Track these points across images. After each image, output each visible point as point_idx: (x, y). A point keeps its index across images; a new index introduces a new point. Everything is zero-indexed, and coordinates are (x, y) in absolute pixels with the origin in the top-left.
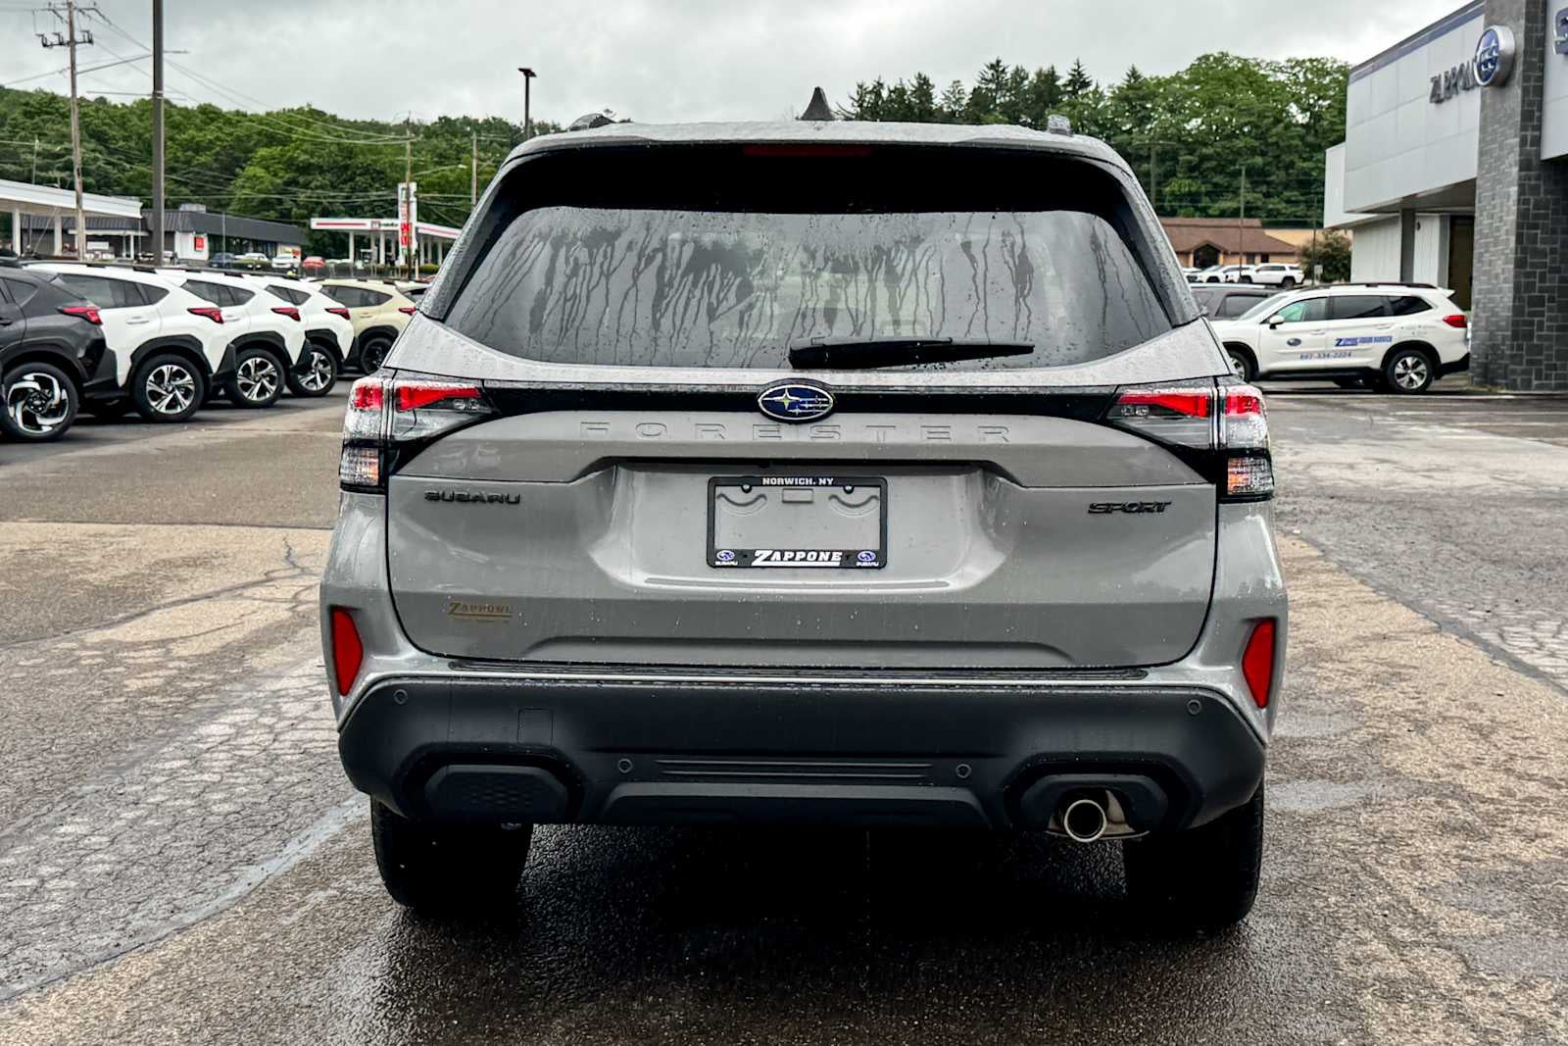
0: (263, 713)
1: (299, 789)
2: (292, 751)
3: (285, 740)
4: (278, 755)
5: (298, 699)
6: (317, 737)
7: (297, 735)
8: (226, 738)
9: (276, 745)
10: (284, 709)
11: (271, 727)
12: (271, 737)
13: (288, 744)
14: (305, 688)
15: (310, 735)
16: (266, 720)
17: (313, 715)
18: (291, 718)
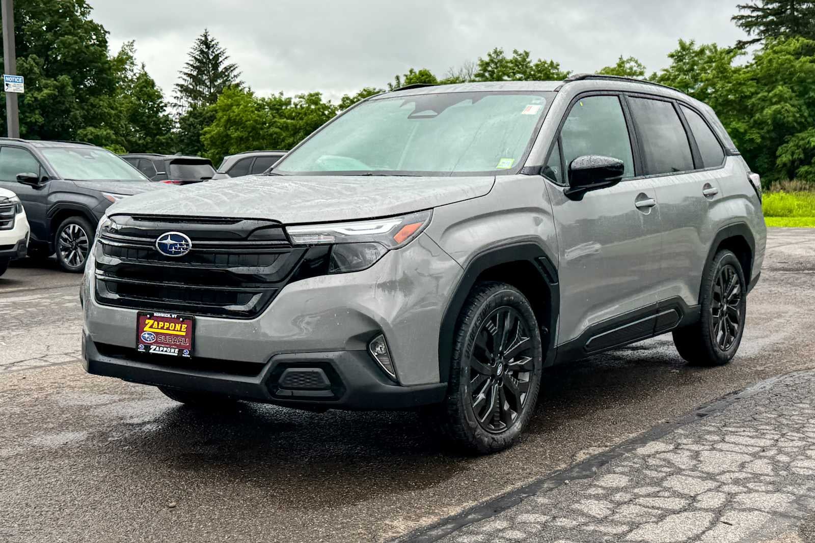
0: (787, 467)
1: (763, 409)
2: (765, 431)
3: (770, 439)
4: (774, 429)
5: (756, 477)
6: (748, 439)
7: (762, 442)
8: (811, 447)
9: (776, 437)
10: (770, 467)
11: (780, 451)
12: (780, 444)
13: (768, 436)
14: (750, 491)
15: (752, 441)
16: (783, 458)
17: (747, 458)
18: (765, 457)
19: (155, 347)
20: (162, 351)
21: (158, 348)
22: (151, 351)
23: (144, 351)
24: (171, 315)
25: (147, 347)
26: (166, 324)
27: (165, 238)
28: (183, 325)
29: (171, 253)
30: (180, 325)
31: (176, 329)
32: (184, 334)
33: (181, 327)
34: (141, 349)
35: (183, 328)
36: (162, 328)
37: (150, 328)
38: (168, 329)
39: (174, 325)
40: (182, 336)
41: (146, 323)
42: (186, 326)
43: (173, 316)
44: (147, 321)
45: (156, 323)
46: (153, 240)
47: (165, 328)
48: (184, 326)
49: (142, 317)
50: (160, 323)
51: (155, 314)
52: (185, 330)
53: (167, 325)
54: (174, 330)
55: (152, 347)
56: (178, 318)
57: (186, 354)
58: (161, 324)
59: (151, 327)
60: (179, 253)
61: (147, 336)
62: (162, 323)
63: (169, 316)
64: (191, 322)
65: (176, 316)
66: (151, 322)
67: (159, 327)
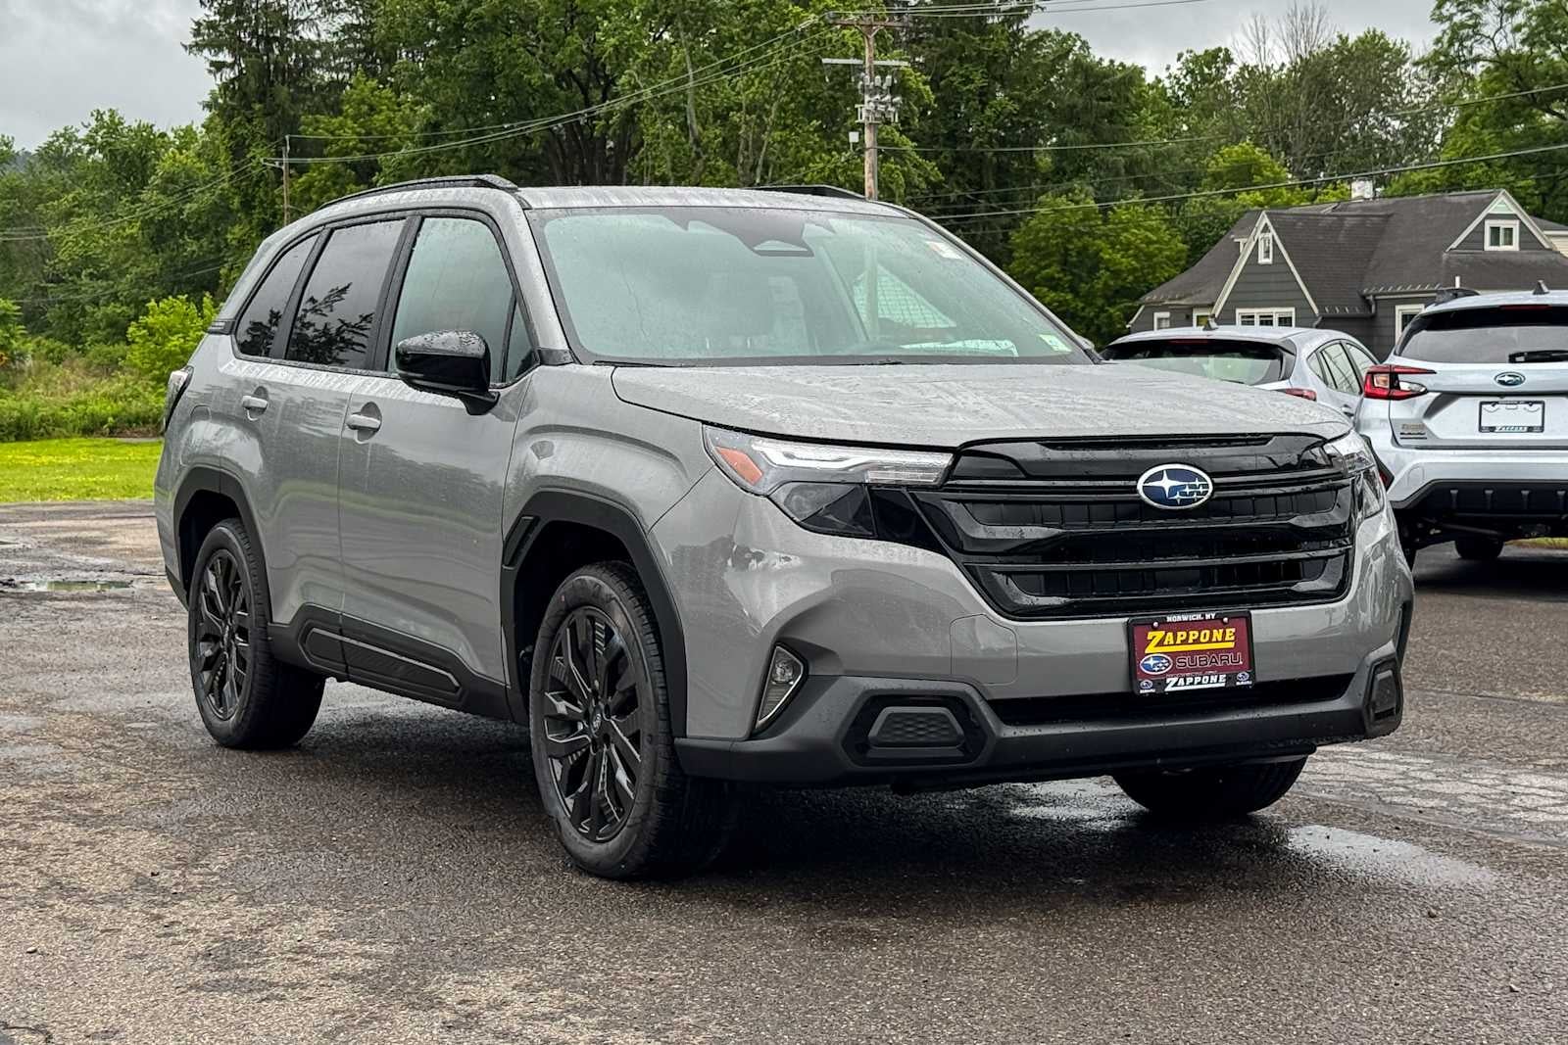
19: (1175, 680)
20: (1192, 684)
21: (1182, 680)
22: (1169, 689)
23: (1153, 691)
24: (1203, 616)
25: (1160, 682)
26: (1191, 633)
27: (1158, 476)
28: (1228, 630)
29: (1174, 503)
30: (1221, 631)
31: (1214, 639)
32: (1231, 645)
33: (1224, 632)
34: (1146, 689)
35: (1228, 634)
36: (1185, 642)
37: (1158, 646)
38: (1196, 642)
39: (1208, 632)
40: (1228, 650)
41: (1149, 638)
42: (1233, 630)
43: (1208, 616)
44: (1150, 635)
45: (1170, 634)
46: (1133, 483)
47: (1190, 641)
48: (1230, 631)
49: (1137, 630)
50: (1179, 634)
51: (1169, 619)
52: (1233, 638)
53: (1193, 635)
54: (1210, 641)
55: (1168, 681)
56: (1219, 618)
57: (1243, 680)
58: (1181, 635)
59: (1161, 644)
60: (1193, 501)
61: (1151, 662)
62: (1184, 634)
63: (1199, 617)
64: (1243, 622)
65: (1213, 616)
66: (1160, 634)
67: (1178, 642)
